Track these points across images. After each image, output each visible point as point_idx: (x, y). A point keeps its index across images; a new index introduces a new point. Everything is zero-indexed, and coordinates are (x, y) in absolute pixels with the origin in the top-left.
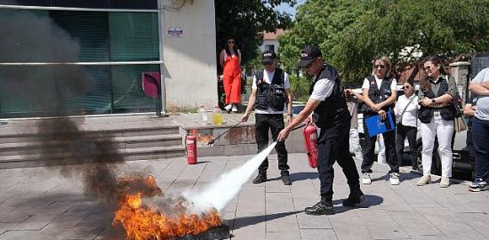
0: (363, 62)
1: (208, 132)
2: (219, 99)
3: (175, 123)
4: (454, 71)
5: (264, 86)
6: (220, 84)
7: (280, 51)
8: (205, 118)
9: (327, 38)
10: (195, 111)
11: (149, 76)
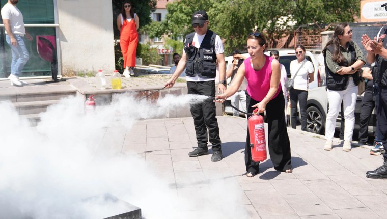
0: (245, 29)
1: (107, 96)
2: (116, 62)
3: (72, 88)
4: (325, 39)
5: (192, 50)
6: (117, 48)
7: (168, 18)
8: (104, 82)
9: (212, 7)
10: (92, 75)
11: (44, 39)
